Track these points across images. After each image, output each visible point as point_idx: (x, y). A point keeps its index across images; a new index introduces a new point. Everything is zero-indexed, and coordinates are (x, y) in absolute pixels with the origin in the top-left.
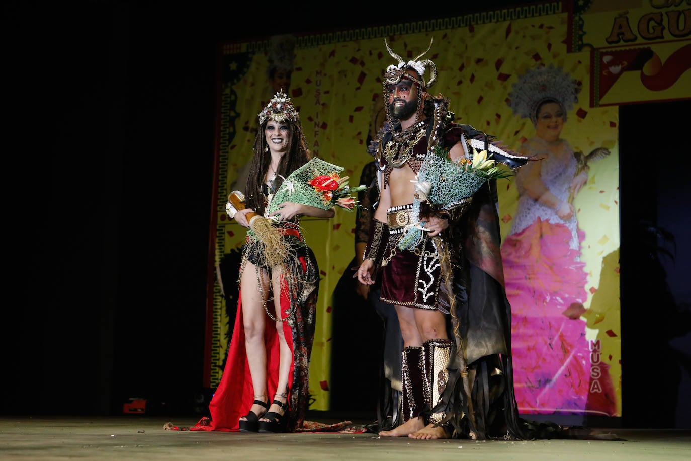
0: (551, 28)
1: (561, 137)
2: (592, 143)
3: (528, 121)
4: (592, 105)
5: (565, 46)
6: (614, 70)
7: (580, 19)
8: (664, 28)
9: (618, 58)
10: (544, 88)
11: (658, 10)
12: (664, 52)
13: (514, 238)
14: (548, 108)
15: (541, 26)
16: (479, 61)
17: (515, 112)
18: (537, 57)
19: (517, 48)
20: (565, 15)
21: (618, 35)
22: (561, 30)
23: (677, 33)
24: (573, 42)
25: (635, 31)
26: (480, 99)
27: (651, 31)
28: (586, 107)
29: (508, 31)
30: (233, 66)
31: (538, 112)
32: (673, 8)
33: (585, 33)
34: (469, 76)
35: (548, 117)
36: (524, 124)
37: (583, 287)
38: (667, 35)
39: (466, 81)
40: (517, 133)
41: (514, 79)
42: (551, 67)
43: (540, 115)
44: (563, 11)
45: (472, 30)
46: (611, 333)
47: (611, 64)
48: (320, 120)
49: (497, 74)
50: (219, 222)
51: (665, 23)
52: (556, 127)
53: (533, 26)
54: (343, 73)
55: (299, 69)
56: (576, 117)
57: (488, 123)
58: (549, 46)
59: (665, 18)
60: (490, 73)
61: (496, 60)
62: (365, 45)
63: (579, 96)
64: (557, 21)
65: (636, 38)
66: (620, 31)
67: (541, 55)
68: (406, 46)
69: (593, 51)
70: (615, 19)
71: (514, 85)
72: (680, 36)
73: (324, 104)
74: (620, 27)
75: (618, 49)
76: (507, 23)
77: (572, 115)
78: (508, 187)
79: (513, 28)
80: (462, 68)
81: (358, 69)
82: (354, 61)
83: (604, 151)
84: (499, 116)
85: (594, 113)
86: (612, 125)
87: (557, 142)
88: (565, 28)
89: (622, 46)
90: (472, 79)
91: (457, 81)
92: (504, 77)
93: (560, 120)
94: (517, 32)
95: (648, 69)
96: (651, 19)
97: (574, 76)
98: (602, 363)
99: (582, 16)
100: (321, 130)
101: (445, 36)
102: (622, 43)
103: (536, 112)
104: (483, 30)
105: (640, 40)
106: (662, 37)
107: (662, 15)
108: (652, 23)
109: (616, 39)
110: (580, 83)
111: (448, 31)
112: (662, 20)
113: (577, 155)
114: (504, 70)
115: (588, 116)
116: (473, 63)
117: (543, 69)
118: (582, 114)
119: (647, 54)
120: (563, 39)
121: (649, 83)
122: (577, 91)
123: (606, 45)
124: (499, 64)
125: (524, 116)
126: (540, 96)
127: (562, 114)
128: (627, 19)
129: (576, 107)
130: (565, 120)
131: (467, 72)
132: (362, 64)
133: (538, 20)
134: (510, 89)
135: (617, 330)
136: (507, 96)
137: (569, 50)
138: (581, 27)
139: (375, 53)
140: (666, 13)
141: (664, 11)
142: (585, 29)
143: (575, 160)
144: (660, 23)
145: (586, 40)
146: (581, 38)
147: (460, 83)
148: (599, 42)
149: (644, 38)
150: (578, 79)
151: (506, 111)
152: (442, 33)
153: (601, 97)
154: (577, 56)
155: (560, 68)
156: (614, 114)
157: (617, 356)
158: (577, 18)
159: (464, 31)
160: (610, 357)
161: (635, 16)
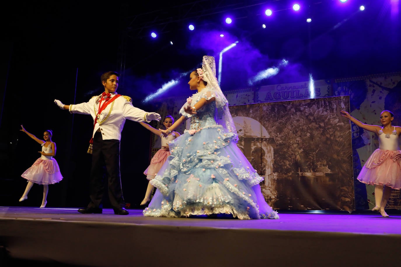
0: (249, 95)
7: (257, 93)
8: (281, 96)
11: (279, 91)
15: (246, 95)
19: (240, 101)
20: (253, 92)
22: (252, 96)
23: (285, 98)
24: (256, 99)
27: (277, 97)
29: (237, 96)
30: (157, 106)
32: (283, 91)
33: (259, 97)
44: (252, 91)
50: (152, 151)
51: (281, 95)
53: (244, 95)
55: (176, 107)
58: (249, 101)
59: (281, 93)
64: (251, 94)
65: (273, 99)
67: (247, 103)
69: (261, 102)
70: (267, 93)
74: (269, 96)
76: (236, 94)
79: (238, 95)
88: (253, 96)
94: (239, 97)
99: (258, 92)
102: (269, 100)
104: (230, 96)
106: (280, 99)
107: (280, 93)
108: (277, 95)
109: (267, 99)
112: (280, 94)
120: (252, 99)
123: (265, 100)
128: (270, 93)
133: (245, 93)
137: (254, 102)
138: (257, 95)
140: (281, 92)
141: (280, 91)
142: (259, 96)
145: (259, 99)
146: (258, 98)
149: (275, 99)
158: (256, 93)
161: (272, 93)
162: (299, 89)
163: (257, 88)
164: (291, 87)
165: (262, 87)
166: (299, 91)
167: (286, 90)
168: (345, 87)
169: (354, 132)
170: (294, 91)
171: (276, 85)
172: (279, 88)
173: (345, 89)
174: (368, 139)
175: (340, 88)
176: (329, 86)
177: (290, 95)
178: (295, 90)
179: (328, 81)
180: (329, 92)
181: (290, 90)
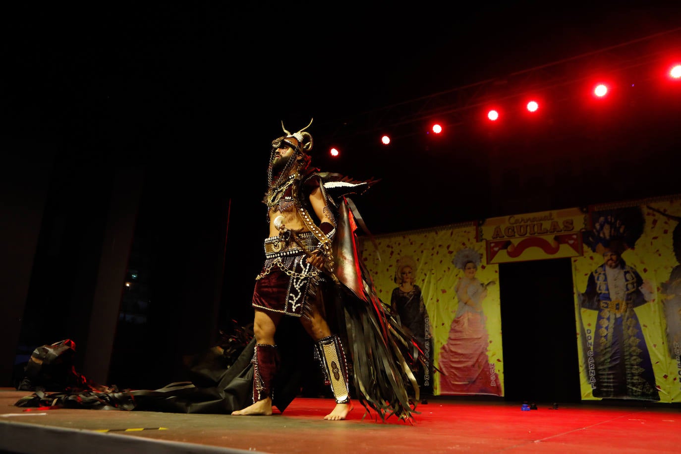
0: (469, 232)
1: (475, 277)
2: (488, 279)
3: (461, 271)
4: (488, 263)
5: (475, 240)
6: (496, 249)
7: (481, 229)
8: (515, 232)
9: (497, 244)
10: (467, 256)
11: (512, 225)
12: (516, 241)
13: (457, 319)
14: (470, 265)
15: (465, 232)
16: (440, 246)
17: (456, 267)
18: (464, 244)
19: (456, 241)
20: (475, 227)
21: (497, 235)
22: (473, 233)
23: (520, 234)
24: (479, 237)
25: (504, 234)
26: (441, 262)
27: (510, 233)
28: (485, 264)
29: (452, 234)
31: (465, 266)
32: (518, 224)
33: (483, 234)
34: (436, 252)
35: (469, 269)
36: (459, 272)
37: (486, 341)
38: (517, 235)
39: (435, 254)
40: (457, 275)
41: (455, 253)
42: (470, 248)
43: (466, 268)
45: (437, 233)
46: (499, 360)
47: (494, 247)
48: (375, 271)
49: (447, 251)
51: (515, 230)
52: (473, 273)
53: (462, 232)
54: (384, 251)
55: (366, 250)
56: (481, 268)
57: (445, 271)
58: (469, 240)
60: (445, 250)
61: (447, 245)
62: (393, 240)
63: (482, 260)
64: (471, 230)
65: (504, 237)
66: (497, 234)
67: (466, 243)
68: (410, 240)
69: (487, 242)
70: (495, 229)
71: (455, 256)
72: (522, 236)
73: (376, 264)
74: (497, 232)
75: (497, 241)
76: (450, 231)
77: (479, 267)
78: (454, 298)
79: (454, 233)
80: (433, 249)
81: (390, 250)
82: (388, 246)
83: (493, 283)
84: (449, 268)
85: (488, 267)
86: (496, 272)
87: (474, 279)
88: (475, 232)
89: (498, 239)
90: (438, 253)
91: (431, 254)
92: (451, 252)
93: (474, 270)
95: (509, 248)
96: (509, 229)
97: (479, 252)
98: (495, 373)
99: (482, 227)
100: (375, 275)
101: (426, 236)
102: (498, 238)
103: (464, 267)
104: (442, 233)
105: (506, 237)
106: (514, 236)
107: (514, 227)
108: (510, 230)
109: (496, 237)
110: (482, 255)
111: (427, 234)
113: (482, 284)
114: (451, 249)
115: (486, 268)
116: (438, 247)
117: (467, 249)
118: (483, 267)
119: (509, 243)
120: (474, 237)
121: (510, 254)
122: (481, 258)
123: (492, 239)
124: (448, 247)
125: (460, 268)
126: (466, 260)
127: (475, 267)
128: (500, 229)
129: (481, 265)
130: (476, 269)
131: (435, 250)
132: (392, 248)
133: (464, 229)
134: (453, 257)
135: (501, 359)
136: (451, 261)
137: (477, 241)
138: (481, 232)
139: (397, 243)
141: (515, 225)
142: (483, 232)
143: (481, 287)
144: (513, 230)
145: (484, 237)
146: (482, 236)
147: (432, 255)
148: (489, 238)
149: (507, 236)
150: (481, 253)
151: (452, 266)
152: (425, 234)
153: (491, 260)
154: (479, 244)
155: (474, 249)
156: (497, 267)
157: (502, 370)
158: (480, 228)
159: (433, 234)
160: (499, 371)
161: (503, 227)
162: (541, 222)
163: (481, 222)
164: (529, 219)
165: (488, 220)
166: (541, 225)
167: (522, 223)
168: (609, 217)
169: (628, 282)
170: (534, 225)
171: (507, 217)
172: (512, 220)
173: (609, 220)
174: (651, 293)
175: (602, 219)
176: (585, 217)
177: (528, 230)
178: (535, 223)
179: (585, 209)
180: (586, 225)
181: (529, 223)
